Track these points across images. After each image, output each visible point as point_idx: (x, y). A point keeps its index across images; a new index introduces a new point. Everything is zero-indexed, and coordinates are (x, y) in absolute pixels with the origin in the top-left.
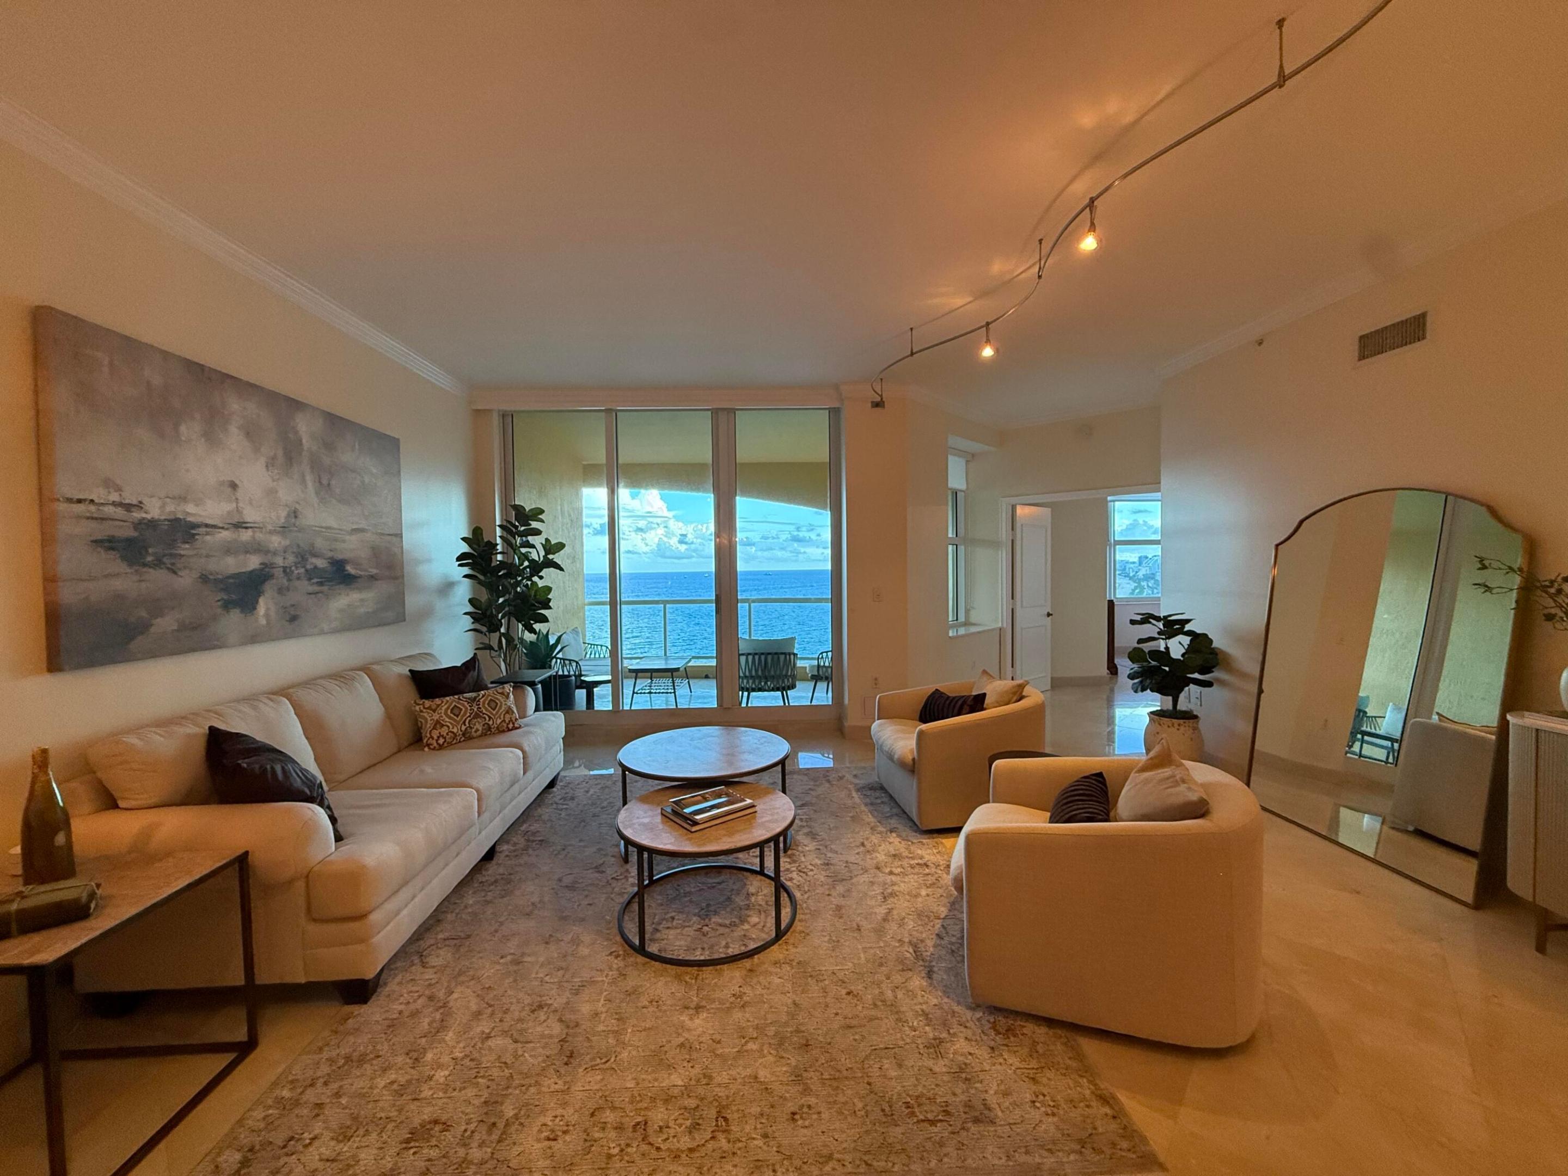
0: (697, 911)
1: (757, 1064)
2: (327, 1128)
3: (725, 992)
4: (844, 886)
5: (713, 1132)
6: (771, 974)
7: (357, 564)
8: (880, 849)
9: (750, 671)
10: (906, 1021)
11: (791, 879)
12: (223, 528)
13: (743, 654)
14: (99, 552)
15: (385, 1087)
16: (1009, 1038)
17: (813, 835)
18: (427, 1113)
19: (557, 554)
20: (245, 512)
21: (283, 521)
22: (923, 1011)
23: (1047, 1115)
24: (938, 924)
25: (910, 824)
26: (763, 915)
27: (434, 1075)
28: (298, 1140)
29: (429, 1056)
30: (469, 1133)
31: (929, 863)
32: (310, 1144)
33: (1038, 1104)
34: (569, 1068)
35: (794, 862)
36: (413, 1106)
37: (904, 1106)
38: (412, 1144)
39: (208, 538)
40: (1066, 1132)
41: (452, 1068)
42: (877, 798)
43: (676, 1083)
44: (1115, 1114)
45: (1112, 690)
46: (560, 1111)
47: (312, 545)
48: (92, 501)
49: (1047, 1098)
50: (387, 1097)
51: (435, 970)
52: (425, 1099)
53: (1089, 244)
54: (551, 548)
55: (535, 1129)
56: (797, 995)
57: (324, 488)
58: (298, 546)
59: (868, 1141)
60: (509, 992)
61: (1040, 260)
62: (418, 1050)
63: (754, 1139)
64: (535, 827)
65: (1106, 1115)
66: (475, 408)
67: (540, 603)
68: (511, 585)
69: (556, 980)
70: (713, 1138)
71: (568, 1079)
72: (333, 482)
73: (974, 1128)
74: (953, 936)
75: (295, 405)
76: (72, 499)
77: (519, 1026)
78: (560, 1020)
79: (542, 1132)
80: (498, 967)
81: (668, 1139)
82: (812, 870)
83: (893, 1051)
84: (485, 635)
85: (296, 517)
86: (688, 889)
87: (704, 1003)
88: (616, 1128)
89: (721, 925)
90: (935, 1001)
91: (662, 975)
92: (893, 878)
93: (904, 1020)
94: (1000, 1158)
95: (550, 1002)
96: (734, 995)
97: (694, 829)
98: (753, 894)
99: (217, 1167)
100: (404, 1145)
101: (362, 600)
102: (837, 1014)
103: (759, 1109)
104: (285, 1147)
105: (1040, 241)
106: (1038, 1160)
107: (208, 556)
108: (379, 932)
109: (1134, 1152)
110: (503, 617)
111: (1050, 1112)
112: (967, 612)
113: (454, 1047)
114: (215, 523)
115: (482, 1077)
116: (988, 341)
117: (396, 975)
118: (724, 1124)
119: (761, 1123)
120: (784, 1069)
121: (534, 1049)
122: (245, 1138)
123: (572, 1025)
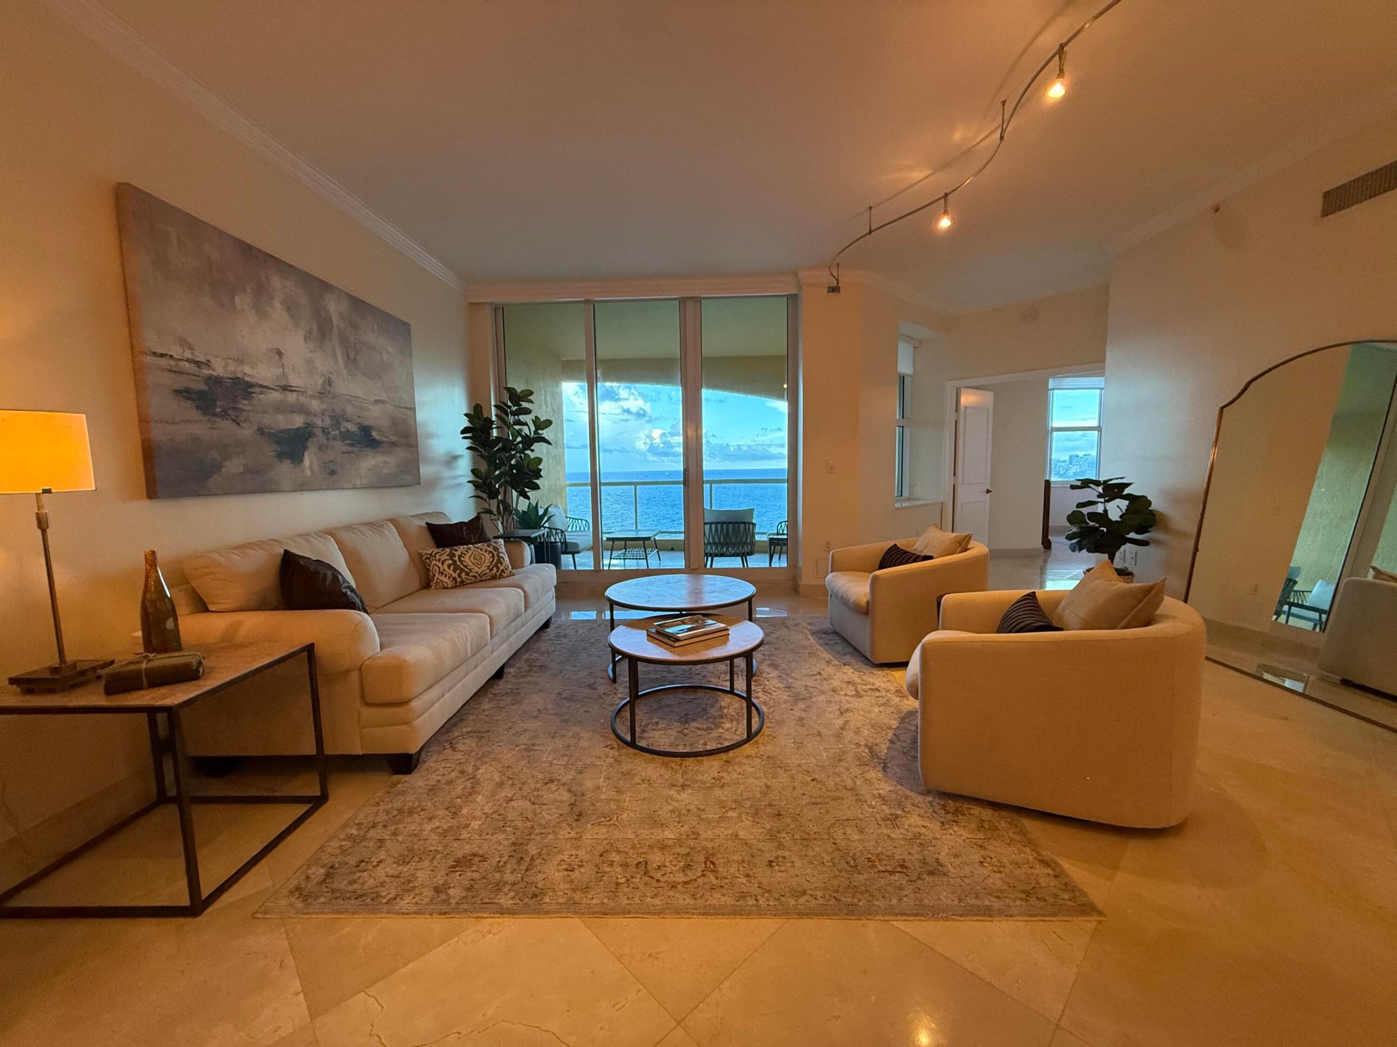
0: (677, 718)
1: (737, 827)
2: (389, 856)
3: (706, 775)
4: (805, 704)
5: (702, 871)
6: (745, 764)
7: (379, 431)
8: (835, 677)
9: (714, 539)
10: (865, 801)
11: (758, 698)
12: (273, 389)
13: (707, 523)
14: (180, 400)
15: (431, 830)
16: (957, 816)
17: (775, 666)
18: (468, 849)
19: (545, 430)
20: (290, 377)
21: (319, 387)
22: (879, 794)
23: (995, 872)
24: (890, 735)
25: (862, 659)
26: (735, 723)
27: (469, 824)
28: (367, 862)
29: (465, 811)
30: (502, 863)
31: (880, 689)
32: (377, 865)
33: (985, 864)
34: (579, 823)
35: (760, 685)
36: (455, 844)
37: (866, 860)
38: (457, 869)
39: (262, 396)
40: (1011, 885)
41: (483, 819)
42: (830, 640)
43: (669, 837)
44: (1057, 874)
45: (1045, 561)
46: (574, 852)
47: (344, 411)
48: (171, 356)
49: (994, 860)
50: (434, 837)
51: (463, 753)
52: (465, 839)
53: (1057, 91)
54: (541, 425)
55: (555, 863)
56: (768, 780)
57: (351, 361)
58: (333, 411)
59: (835, 883)
60: (525, 770)
61: (1003, 123)
62: (456, 807)
63: (738, 877)
64: (534, 656)
65: (1049, 874)
66: (469, 301)
67: (533, 472)
68: (507, 458)
69: (563, 763)
70: (704, 875)
71: (579, 830)
72: (358, 357)
73: (928, 879)
74: (905, 742)
75: (326, 287)
76: (156, 353)
77: (536, 793)
78: (569, 791)
79: (561, 865)
80: (514, 753)
81: (665, 874)
82: (776, 691)
83: (855, 822)
84: (486, 500)
85: (330, 385)
86: (669, 703)
87: (688, 783)
88: (622, 865)
89: (699, 729)
90: (890, 788)
91: (651, 763)
92: (847, 698)
93: (863, 800)
94: (953, 901)
95: (560, 778)
96: (714, 778)
97: (677, 644)
98: (725, 708)
99: (308, 877)
100: (451, 869)
101: (385, 462)
102: (804, 794)
103: (740, 858)
104: (357, 866)
105: (1004, 103)
106: (987, 903)
107: (263, 412)
108: (419, 717)
109: (1075, 901)
110: (500, 487)
111: (996, 870)
112: (911, 486)
113: (484, 805)
114: (266, 385)
115: (510, 826)
116: (946, 212)
117: (432, 756)
118: (712, 866)
119: (743, 867)
120: (760, 831)
121: (548, 809)
122: (325, 858)
123: (579, 794)
